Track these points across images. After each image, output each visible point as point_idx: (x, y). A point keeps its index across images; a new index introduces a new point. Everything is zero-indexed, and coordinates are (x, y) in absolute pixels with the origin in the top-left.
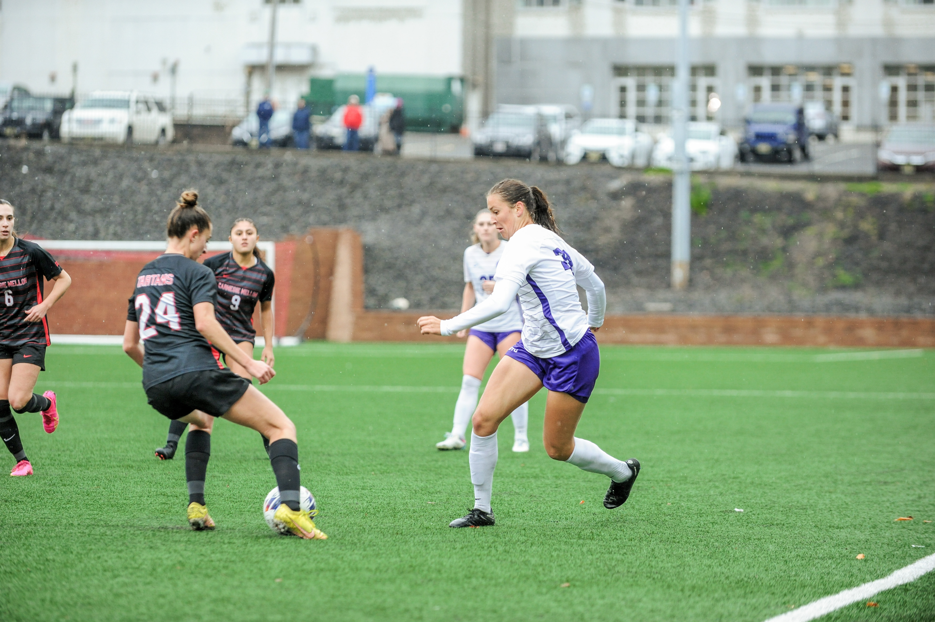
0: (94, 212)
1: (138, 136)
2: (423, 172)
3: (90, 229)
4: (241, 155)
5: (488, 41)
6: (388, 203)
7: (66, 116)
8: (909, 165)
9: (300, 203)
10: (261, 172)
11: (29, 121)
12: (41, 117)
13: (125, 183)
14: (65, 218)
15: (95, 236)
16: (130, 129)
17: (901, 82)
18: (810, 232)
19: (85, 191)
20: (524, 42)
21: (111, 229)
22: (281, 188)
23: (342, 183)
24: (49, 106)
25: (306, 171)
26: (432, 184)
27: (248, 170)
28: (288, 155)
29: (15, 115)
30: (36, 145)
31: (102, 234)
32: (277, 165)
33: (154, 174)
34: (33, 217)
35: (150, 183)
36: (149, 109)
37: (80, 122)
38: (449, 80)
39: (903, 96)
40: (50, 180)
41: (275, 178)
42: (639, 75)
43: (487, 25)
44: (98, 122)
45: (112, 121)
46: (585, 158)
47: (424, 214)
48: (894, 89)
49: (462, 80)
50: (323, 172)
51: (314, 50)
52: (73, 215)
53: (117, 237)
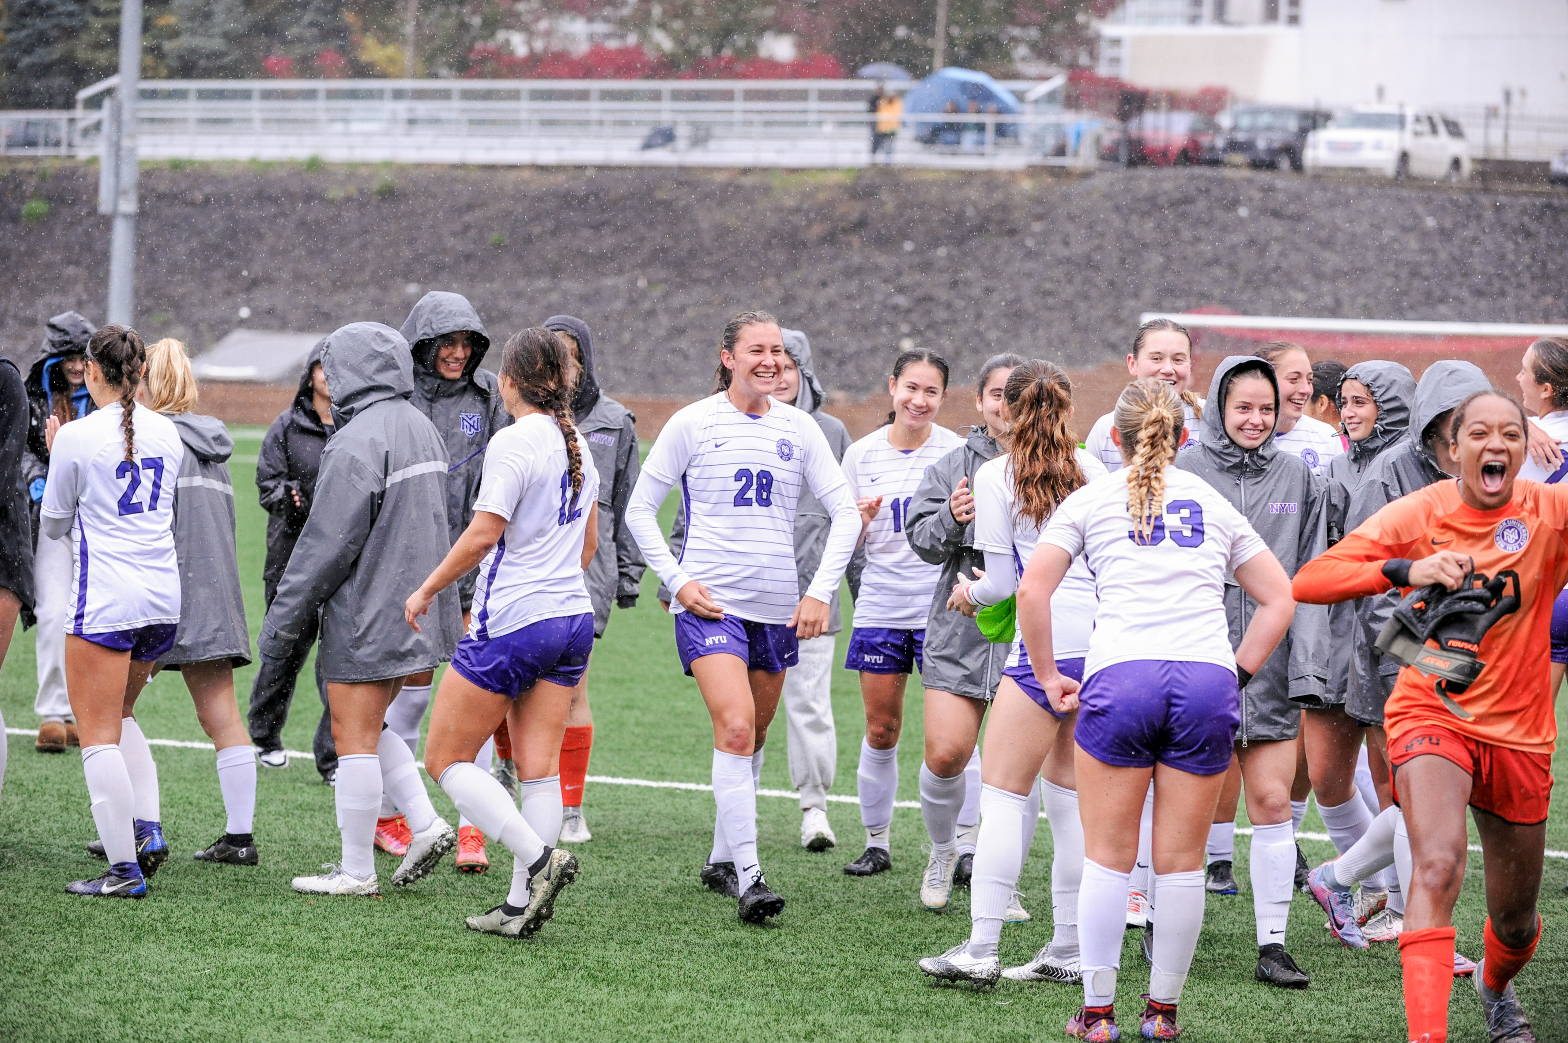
0: (1338, 274)
1: (1416, 167)
3: (1328, 300)
7: (1311, 137)
11: (1261, 144)
12: (1278, 139)
13: (1388, 233)
14: (1294, 283)
15: (1335, 312)
16: (1404, 157)
19: (1327, 244)
21: (1361, 300)
24: (1293, 125)
29: (1241, 137)
30: (1264, 177)
31: (1346, 308)
33: (1430, 222)
34: (1248, 281)
35: (1425, 234)
36: (1434, 131)
37: (1334, 146)
40: (1278, 228)
44: (1357, 146)
45: (1378, 146)
52: (1307, 280)
53: (1369, 314)
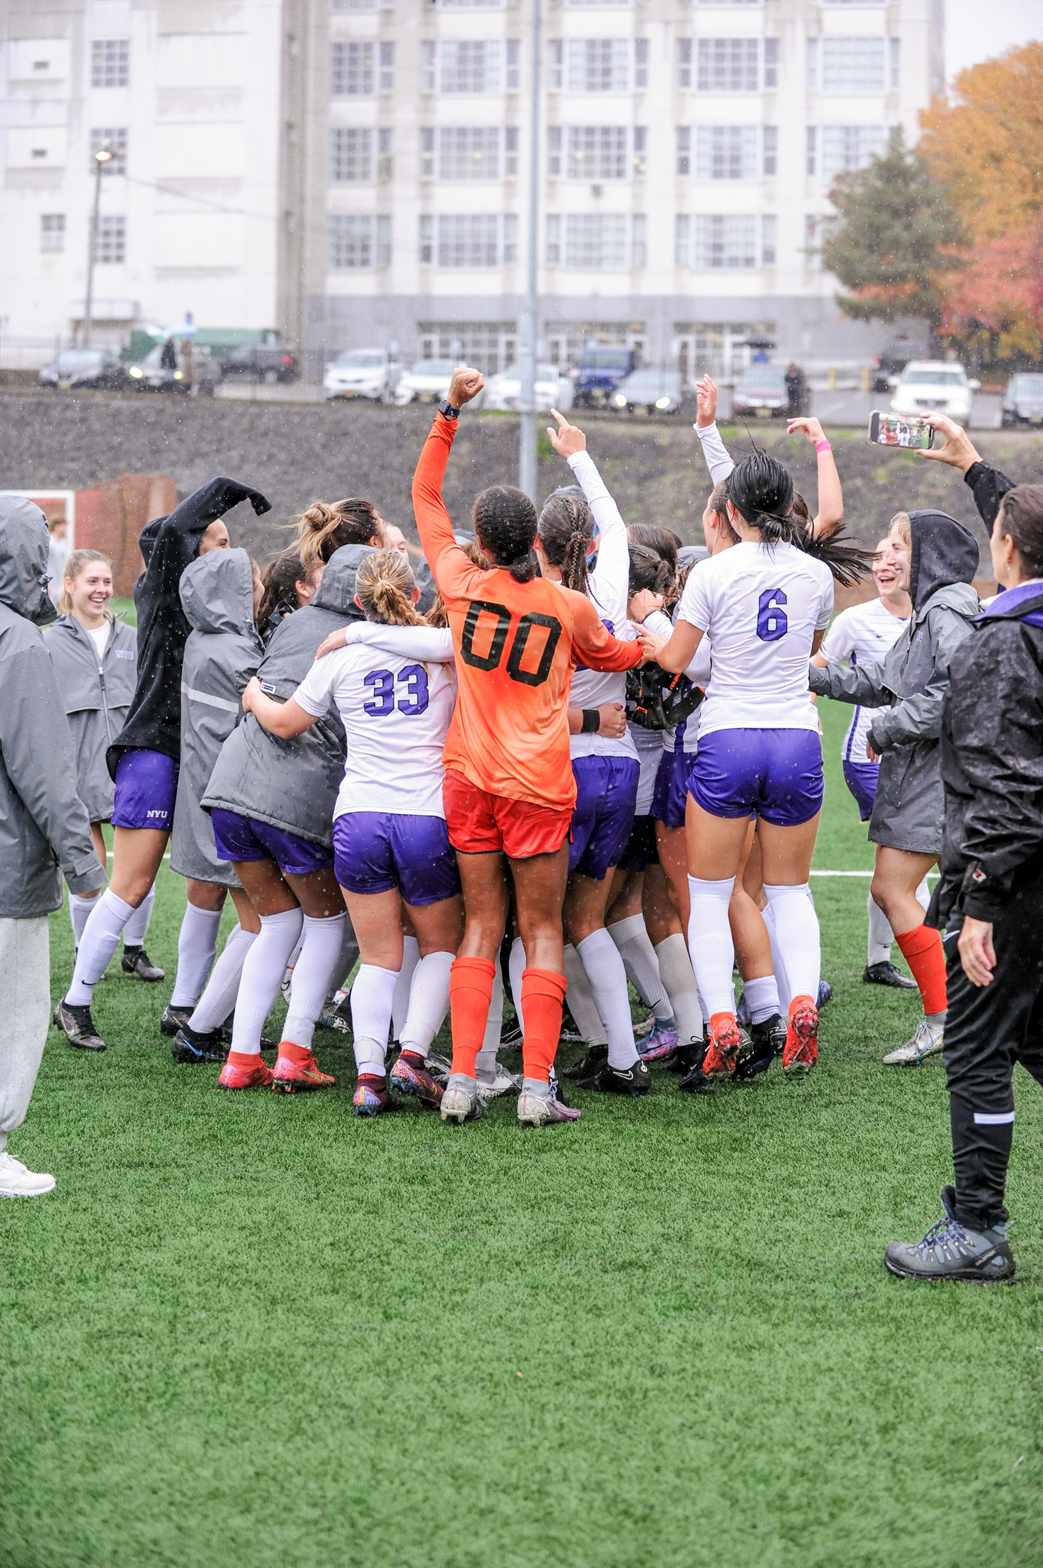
2: (242, 415)
4: (49, 397)
5: (300, 299)
6: (204, 447)
8: (764, 407)
9: (111, 448)
10: (69, 414)
17: (691, 339)
18: (667, 480)
20: (333, 299)
22: (90, 432)
23: (154, 425)
25: (118, 412)
26: (252, 427)
27: (56, 414)
28: (99, 397)
32: (85, 408)
38: (265, 333)
39: (692, 353)
41: (83, 420)
42: (442, 331)
43: (300, 285)
46: (416, 399)
47: (243, 459)
48: (684, 346)
49: (277, 333)
50: (136, 413)
51: (136, 306)
